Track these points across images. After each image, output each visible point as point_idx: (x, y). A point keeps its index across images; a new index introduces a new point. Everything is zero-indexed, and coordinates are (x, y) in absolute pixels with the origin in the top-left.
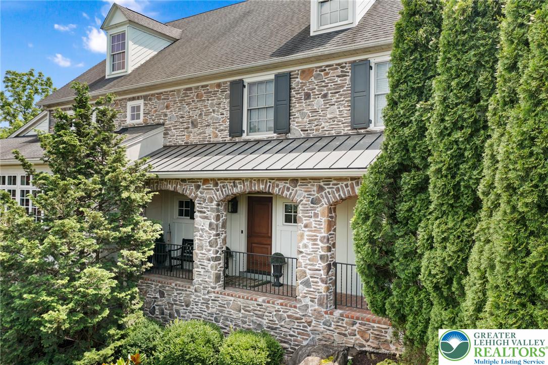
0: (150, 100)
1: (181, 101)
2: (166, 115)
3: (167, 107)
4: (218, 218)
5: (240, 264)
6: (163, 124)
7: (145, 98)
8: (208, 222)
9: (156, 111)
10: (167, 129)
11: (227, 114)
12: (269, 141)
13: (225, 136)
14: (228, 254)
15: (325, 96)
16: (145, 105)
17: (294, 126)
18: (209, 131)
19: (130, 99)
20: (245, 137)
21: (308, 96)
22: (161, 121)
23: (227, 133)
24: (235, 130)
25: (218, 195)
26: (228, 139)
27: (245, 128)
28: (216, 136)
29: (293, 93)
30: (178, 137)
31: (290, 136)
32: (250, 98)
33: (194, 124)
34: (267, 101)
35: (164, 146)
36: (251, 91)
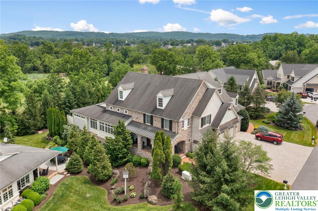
1: (135, 113)
2: (132, 115)
3: (132, 113)
4: (141, 140)
7: (128, 110)
9: (130, 113)
10: (132, 117)
11: (143, 119)
12: (150, 126)
15: (158, 121)
17: (154, 124)
18: (140, 121)
19: (125, 109)
20: (146, 124)
23: (143, 122)
24: (144, 122)
25: (141, 136)
27: (146, 122)
30: (134, 119)
31: (153, 126)
32: (147, 117)
33: (137, 118)
34: (149, 119)
35: (132, 120)
36: (147, 116)
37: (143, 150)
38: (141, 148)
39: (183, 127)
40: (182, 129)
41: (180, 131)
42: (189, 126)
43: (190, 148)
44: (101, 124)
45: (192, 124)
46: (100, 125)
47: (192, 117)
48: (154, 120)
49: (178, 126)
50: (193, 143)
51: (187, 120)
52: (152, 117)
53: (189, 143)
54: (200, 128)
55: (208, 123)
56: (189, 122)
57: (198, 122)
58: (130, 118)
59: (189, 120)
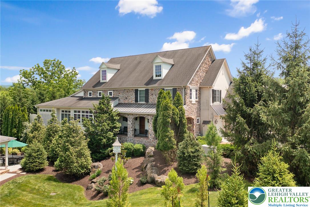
0: (115, 91)
1: (123, 92)
2: (119, 95)
3: (119, 93)
4: (133, 122)
5: (138, 132)
6: (118, 98)
7: (113, 90)
8: (131, 123)
9: (116, 94)
10: (119, 99)
11: (134, 97)
12: (144, 104)
13: (134, 102)
14: (135, 130)
15: (156, 95)
16: (113, 92)
17: (149, 101)
18: (130, 100)
19: (109, 90)
20: (139, 102)
21: (152, 95)
22: (118, 97)
23: (134, 101)
24: (136, 100)
25: (133, 117)
26: (135, 103)
27: (139, 100)
28: (132, 102)
29: (149, 94)
30: (122, 101)
31: (148, 103)
32: (140, 94)
33: (126, 98)
34: (143, 95)
35: (119, 103)
36: (140, 92)
37: (135, 138)
38: (133, 135)
39: (191, 98)
40: (190, 100)
42: (197, 100)
43: (199, 132)
44: (75, 113)
45: (200, 98)
47: (200, 88)
48: (150, 94)
49: (186, 94)
50: (203, 125)
51: (195, 91)
52: (147, 91)
53: (197, 124)
54: (211, 104)
56: (196, 94)
57: (208, 94)
58: (116, 99)
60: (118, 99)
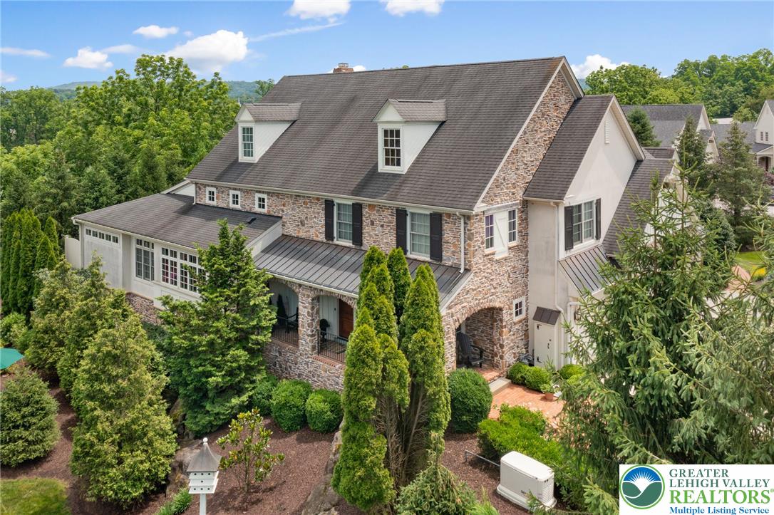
0: (272, 196)
1: (294, 203)
2: (283, 211)
3: (284, 205)
4: (313, 309)
6: (281, 218)
7: (268, 193)
8: (306, 310)
9: (276, 206)
10: (284, 222)
11: (323, 222)
12: (349, 249)
13: (322, 237)
15: (382, 226)
16: (268, 199)
17: (365, 242)
18: (312, 231)
19: (257, 192)
20: (336, 242)
21: (372, 223)
22: (280, 215)
23: (323, 236)
24: (329, 235)
25: (312, 294)
26: (325, 241)
27: (335, 235)
28: (317, 237)
29: (364, 219)
30: (291, 230)
31: (363, 248)
32: (338, 214)
33: (302, 224)
34: (348, 220)
35: (283, 235)
36: (339, 209)
37: (321, 357)
38: (314, 348)
39: (490, 243)
40: (488, 251)
41: (477, 261)
42: (514, 243)
43: (521, 344)
44: (166, 257)
45: (525, 235)
46: (163, 259)
47: (525, 203)
48: (366, 222)
49: (469, 237)
50: (536, 323)
51: (506, 215)
52: (357, 209)
53: (516, 319)
54: (563, 254)
55: (590, 235)
56: (512, 226)
57: (551, 223)
58: (274, 223)
59: (512, 214)
60: (280, 223)
